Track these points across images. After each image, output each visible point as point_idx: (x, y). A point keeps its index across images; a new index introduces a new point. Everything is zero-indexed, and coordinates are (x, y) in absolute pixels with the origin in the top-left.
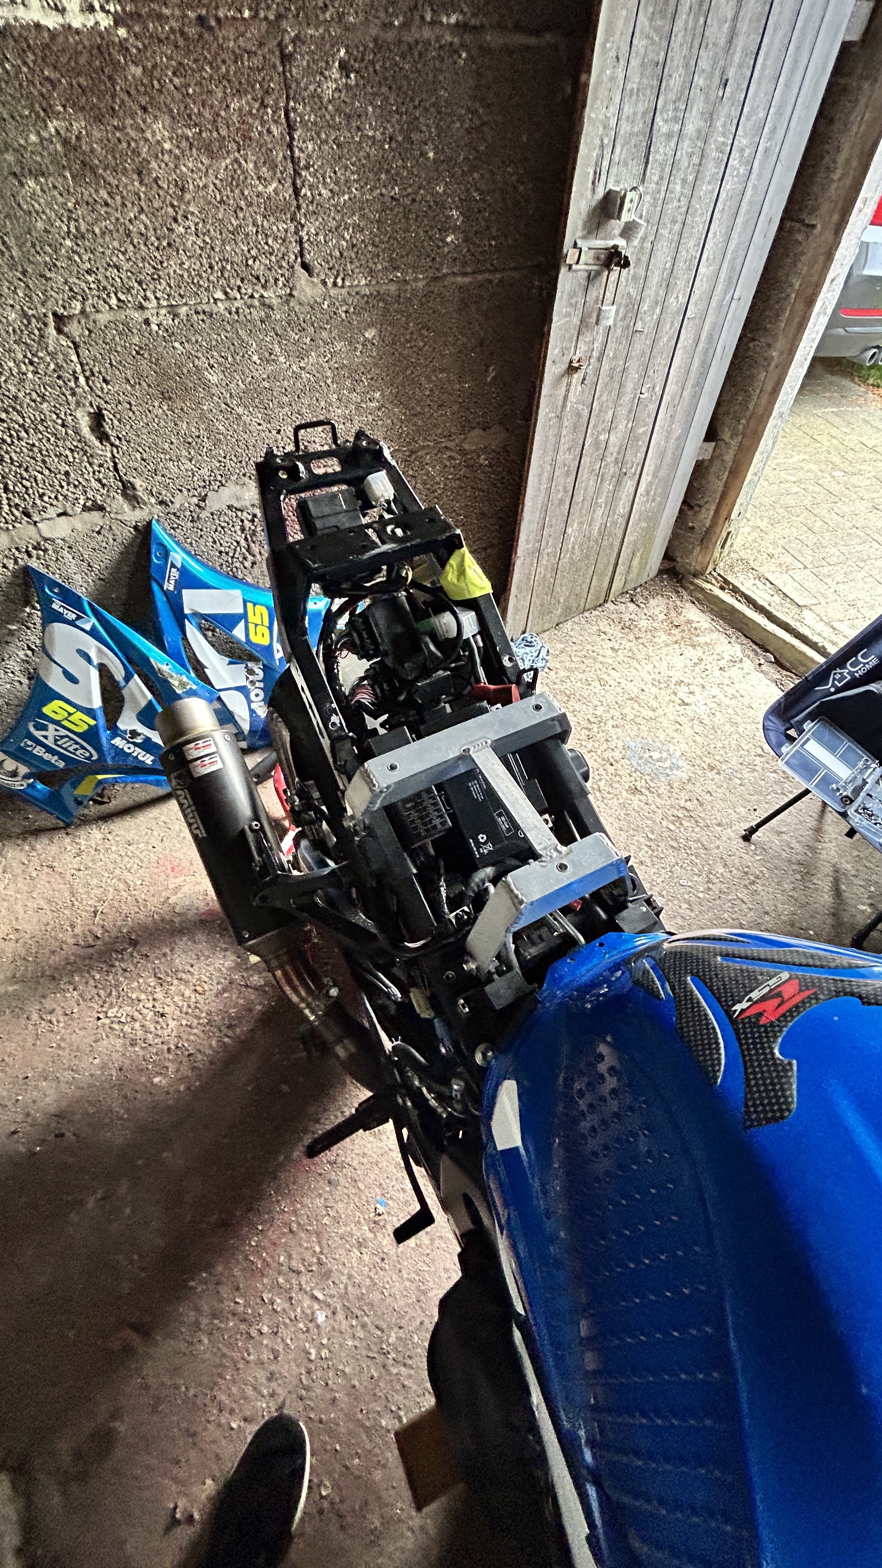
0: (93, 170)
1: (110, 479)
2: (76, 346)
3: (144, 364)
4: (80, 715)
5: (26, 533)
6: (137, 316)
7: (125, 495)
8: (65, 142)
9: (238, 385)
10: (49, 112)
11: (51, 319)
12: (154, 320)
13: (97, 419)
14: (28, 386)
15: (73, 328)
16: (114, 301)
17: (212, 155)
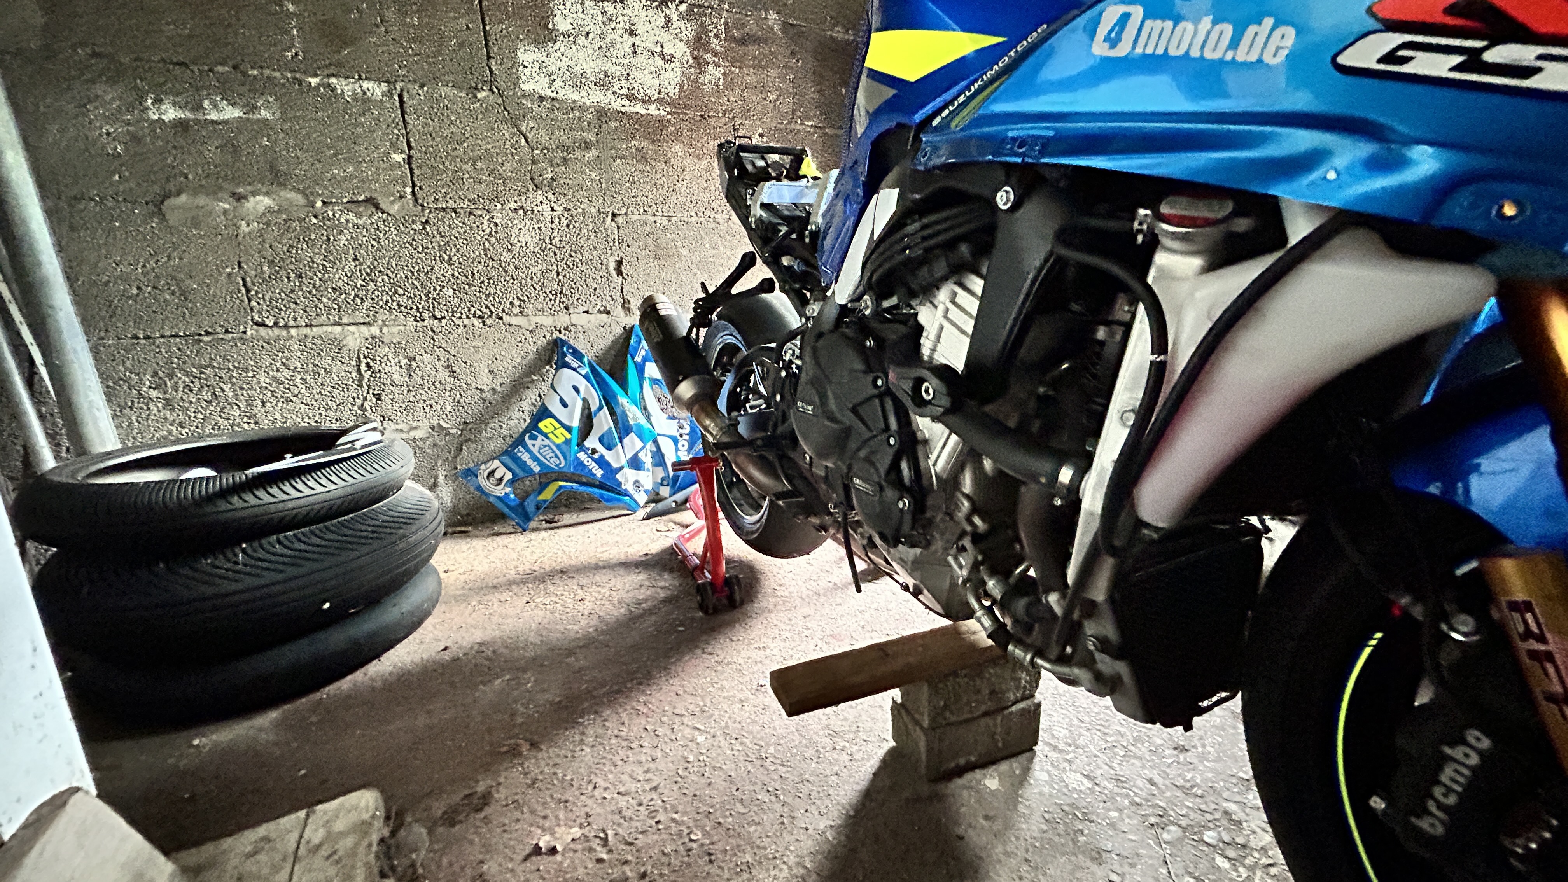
0: (646, 160)
1: (617, 296)
2: (618, 228)
3: (649, 241)
4: (562, 430)
5: (563, 319)
6: (652, 219)
7: (623, 307)
8: (637, 149)
9: (696, 258)
10: (633, 138)
11: (610, 215)
12: (659, 222)
13: (620, 263)
14: (590, 241)
15: (620, 220)
16: (642, 210)
17: (699, 159)
